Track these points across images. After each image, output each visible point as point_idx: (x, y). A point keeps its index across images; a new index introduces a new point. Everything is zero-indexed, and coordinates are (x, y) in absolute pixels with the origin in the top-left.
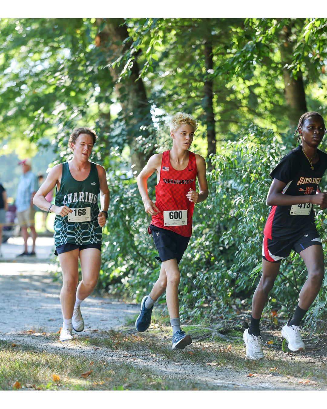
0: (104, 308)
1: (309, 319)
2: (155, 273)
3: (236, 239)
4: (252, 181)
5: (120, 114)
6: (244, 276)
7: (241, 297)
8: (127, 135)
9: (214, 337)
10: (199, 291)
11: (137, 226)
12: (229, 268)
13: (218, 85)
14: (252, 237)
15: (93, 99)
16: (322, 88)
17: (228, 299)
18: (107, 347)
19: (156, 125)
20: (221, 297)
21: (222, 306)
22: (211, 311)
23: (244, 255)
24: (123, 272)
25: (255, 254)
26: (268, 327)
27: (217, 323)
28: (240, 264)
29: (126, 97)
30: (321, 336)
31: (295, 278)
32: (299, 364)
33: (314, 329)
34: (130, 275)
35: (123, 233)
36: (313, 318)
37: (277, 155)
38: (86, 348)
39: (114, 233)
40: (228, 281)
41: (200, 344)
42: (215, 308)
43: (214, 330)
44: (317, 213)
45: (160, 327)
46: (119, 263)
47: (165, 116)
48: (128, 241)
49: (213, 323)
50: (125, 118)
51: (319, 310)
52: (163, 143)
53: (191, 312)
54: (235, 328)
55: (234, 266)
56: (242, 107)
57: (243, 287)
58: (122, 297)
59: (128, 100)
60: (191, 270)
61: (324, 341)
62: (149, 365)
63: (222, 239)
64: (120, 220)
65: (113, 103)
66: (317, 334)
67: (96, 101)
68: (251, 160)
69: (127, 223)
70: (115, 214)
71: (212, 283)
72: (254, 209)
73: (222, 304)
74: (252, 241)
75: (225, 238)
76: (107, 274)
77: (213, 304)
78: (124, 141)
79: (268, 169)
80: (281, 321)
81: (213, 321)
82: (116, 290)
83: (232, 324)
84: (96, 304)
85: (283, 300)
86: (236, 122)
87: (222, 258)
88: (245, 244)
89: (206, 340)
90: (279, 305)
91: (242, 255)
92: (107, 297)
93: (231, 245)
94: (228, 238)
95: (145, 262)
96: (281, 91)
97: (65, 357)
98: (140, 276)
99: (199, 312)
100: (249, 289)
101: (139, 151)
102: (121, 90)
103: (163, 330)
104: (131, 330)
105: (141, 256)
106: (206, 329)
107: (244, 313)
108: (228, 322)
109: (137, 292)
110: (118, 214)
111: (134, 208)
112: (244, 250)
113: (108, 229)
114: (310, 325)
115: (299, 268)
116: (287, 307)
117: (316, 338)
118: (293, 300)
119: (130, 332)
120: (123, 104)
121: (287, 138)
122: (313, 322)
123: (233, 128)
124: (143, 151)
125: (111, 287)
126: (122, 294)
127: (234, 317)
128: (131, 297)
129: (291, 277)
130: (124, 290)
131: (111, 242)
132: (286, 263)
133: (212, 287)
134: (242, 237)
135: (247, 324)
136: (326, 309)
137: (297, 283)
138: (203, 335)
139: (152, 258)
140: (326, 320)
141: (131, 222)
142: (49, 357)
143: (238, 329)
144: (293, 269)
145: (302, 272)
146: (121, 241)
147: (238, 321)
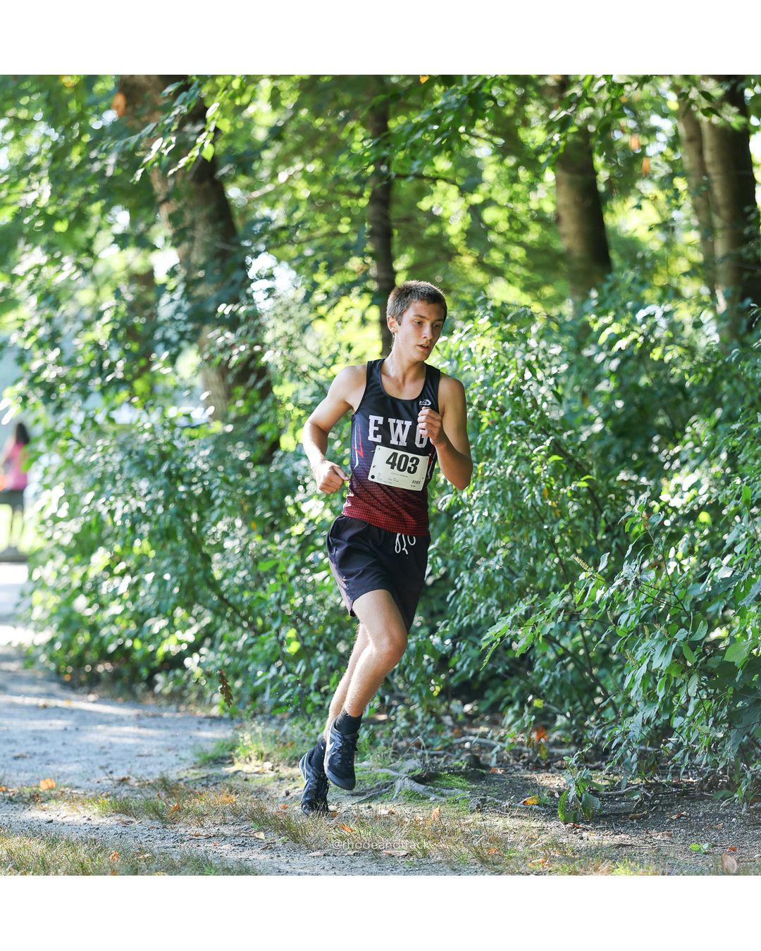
0: (145, 727)
1: (619, 745)
2: (263, 644)
3: (451, 562)
4: (484, 427)
5: (172, 273)
6: (470, 647)
7: (464, 697)
8: (186, 322)
9: (400, 790)
11: (219, 535)
12: (433, 631)
13: (401, 203)
14: (488, 557)
15: (109, 237)
16: (640, 208)
17: (433, 702)
18: (151, 819)
19: (259, 297)
20: (417, 698)
21: (420, 719)
22: (395, 731)
23: (468, 598)
24: (187, 642)
25: (494, 596)
27: (407, 759)
28: (460, 620)
29: (186, 234)
30: (647, 783)
31: (588, 651)
32: (597, 849)
33: (631, 769)
34: (203, 650)
35: (185, 553)
36: (629, 743)
37: (542, 367)
38: (102, 820)
39: (166, 553)
40: (432, 660)
41: (369, 807)
43: (402, 774)
44: (637, 497)
45: (277, 769)
46: (177, 622)
48: (198, 570)
49: (397, 759)
51: (643, 725)
54: (448, 769)
55: (446, 626)
56: (460, 254)
57: (468, 672)
58: (187, 701)
59: (192, 239)
60: (346, 635)
61: (656, 795)
62: (251, 858)
64: (179, 520)
65: (154, 248)
66: (638, 781)
67: (114, 243)
68: (482, 378)
69: (194, 529)
70: (165, 507)
72: (488, 492)
73: (419, 714)
74: (486, 568)
76: (151, 648)
77: (398, 714)
78: (182, 335)
79: (517, 399)
80: (555, 751)
81: (397, 753)
82: (171, 684)
83: (442, 760)
84: (126, 719)
85: (561, 702)
88: (471, 574)
89: (382, 799)
90: (550, 715)
91: (464, 599)
92: (150, 701)
93: (438, 576)
95: (238, 619)
96: (549, 216)
97: (53, 843)
98: (226, 651)
99: (366, 733)
100: (480, 678)
102: (174, 219)
103: (282, 775)
104: (208, 778)
105: (230, 605)
106: (383, 773)
107: (471, 735)
108: (432, 756)
110: (172, 506)
111: (210, 493)
112: (469, 589)
113: (150, 541)
114: (622, 759)
115: (596, 627)
116: (571, 719)
117: (636, 789)
119: (204, 782)
120: (182, 249)
122: (628, 752)
124: (228, 362)
125: (160, 678)
126: (185, 693)
127: (447, 744)
128: (208, 701)
129: (577, 649)
130: (191, 685)
131: (159, 573)
132: (566, 618)
133: (396, 674)
134: (463, 558)
135: (477, 759)
136: (659, 722)
137: (591, 663)
138: (375, 786)
139: (256, 610)
140: (659, 747)
141: (202, 527)
142: (14, 843)
143: (456, 772)
144: (582, 630)
145: (603, 637)
146: (182, 568)
147: (457, 753)
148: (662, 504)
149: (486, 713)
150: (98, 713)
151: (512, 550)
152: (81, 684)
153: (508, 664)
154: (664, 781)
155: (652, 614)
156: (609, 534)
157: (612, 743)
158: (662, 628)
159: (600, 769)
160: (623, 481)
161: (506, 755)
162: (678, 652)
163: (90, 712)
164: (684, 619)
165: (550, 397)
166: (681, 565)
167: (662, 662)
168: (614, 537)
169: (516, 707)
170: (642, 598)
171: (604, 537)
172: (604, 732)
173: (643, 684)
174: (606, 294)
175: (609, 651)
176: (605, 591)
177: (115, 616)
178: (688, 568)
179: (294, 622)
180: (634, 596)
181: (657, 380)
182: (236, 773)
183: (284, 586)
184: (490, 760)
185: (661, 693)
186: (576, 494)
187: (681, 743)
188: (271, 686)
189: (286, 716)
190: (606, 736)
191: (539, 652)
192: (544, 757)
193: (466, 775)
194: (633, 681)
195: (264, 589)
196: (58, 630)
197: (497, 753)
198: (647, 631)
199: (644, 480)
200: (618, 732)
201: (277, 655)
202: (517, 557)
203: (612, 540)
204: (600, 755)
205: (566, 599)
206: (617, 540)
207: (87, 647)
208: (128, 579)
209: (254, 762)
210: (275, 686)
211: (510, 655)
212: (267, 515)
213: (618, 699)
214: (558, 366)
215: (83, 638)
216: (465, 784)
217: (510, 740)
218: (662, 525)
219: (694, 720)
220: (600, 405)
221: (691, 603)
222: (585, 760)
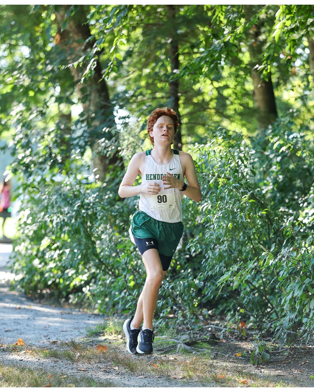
0: (65, 318)
1: (278, 330)
2: (118, 282)
3: (204, 247)
4: (219, 186)
5: (82, 115)
6: (212, 285)
7: (208, 307)
8: (89, 137)
9: (179, 349)
10: (164, 301)
11: (100, 232)
12: (195, 277)
13: (184, 86)
14: (220, 244)
15: (53, 99)
16: (293, 90)
17: (194, 309)
18: (67, 360)
19: (119, 127)
20: (188, 308)
21: (189, 317)
22: (177, 322)
23: (211, 263)
24: (84, 280)
25: (223, 262)
26: (236, 338)
27: (183, 335)
28: (207, 273)
29: (87, 98)
30: (291, 347)
31: (265, 288)
32: (268, 377)
33: (284, 341)
34: (91, 284)
35: (84, 240)
36: (283, 329)
37: (247, 159)
38: (44, 360)
39: (75, 240)
40: (195, 290)
41: (165, 356)
42: (181, 319)
43: (180, 341)
44: (287, 220)
45: (124, 338)
46: (80, 271)
47: (128, 117)
48: (89, 248)
49: (178, 334)
50: (86, 119)
51: (289, 321)
52: (127, 146)
53: (155, 322)
54: (201, 339)
55: (201, 275)
56: (210, 109)
57: (211, 296)
58: (84, 307)
59: (90, 101)
61: (295, 353)
62: (112, 378)
63: (189, 247)
64: (82, 226)
65: (73, 103)
66: (287, 346)
67: (56, 101)
68: (220, 164)
69: (88, 229)
70: (76, 220)
71: (178, 293)
72: (221, 215)
73: (188, 314)
74: (220, 249)
75: (192, 246)
76: (67, 283)
77: (179, 314)
78: (86, 143)
79: (236, 174)
80: (249, 332)
81: (178, 332)
82: (76, 299)
83: (198, 335)
84: (56, 314)
85: (252, 310)
86: (204, 125)
87: (188, 266)
88: (213, 252)
89: (171, 352)
90: (247, 316)
91: (210, 262)
92: (67, 307)
93: (198, 252)
94: (195, 246)
95: (107, 271)
96: (251, 93)
97: (23, 370)
98: (102, 285)
99: (164, 323)
100: (216, 299)
101: (102, 154)
102: (83, 90)
104: (92, 342)
105: (104, 264)
106: (171, 341)
107: (211, 324)
108: (194, 334)
109: (99, 302)
110: (79, 219)
111: (96, 214)
112: (212, 258)
113: (68, 235)
114: (280, 337)
115: (269, 277)
116: (256, 318)
117: (286, 350)
118: (263, 310)
119: (91, 344)
120: (85, 104)
121: (256, 142)
122: (283, 334)
123: (200, 131)
124: (106, 154)
125: (71, 296)
126: (83, 303)
127: (200, 328)
128: (93, 307)
129: (261, 286)
130: (85, 300)
131: (72, 249)
132: (255, 272)
133: (178, 296)
134: (209, 245)
135: (214, 335)
136: (296, 320)
137: (266, 293)
138: (168, 347)
139: (115, 266)
140: (296, 332)
141: (92, 228)
142: (5, 369)
143: (205, 341)
144: (262, 278)
145: (272, 281)
146: (82, 248)
147: (205, 333)
148: (299, 222)
149: (218, 315)
150: (43, 312)
151: (232, 241)
152: (36, 299)
153: (228, 292)
154: (298, 347)
155: (294, 271)
156: (275, 235)
157: (275, 329)
158: (299, 278)
159: (269, 341)
160: (281, 211)
161: (227, 333)
162: (305, 289)
163: (39, 311)
164: (308, 274)
165: (250, 173)
166: (307, 250)
167: (298, 293)
168: (277, 237)
169: (232, 312)
170: (290, 264)
171: (273, 236)
172: (271, 324)
173: (290, 303)
174: (276, 127)
175: (275, 288)
176: (273, 261)
177: (52, 268)
178: (311, 251)
179: (133, 272)
180: (287, 263)
181: (297, 166)
182: (105, 340)
183: (128, 256)
184: (220, 336)
185: (298, 308)
186: (261, 217)
187: (307, 330)
188: (122, 301)
189: (128, 314)
190: (273, 326)
191: (243, 288)
192: (245, 335)
193: (209, 342)
194: (285, 301)
195: (119, 257)
196: (26, 274)
197: (223, 333)
198: (292, 279)
199: (291, 211)
200: (278, 324)
201: (125, 287)
202: (234, 245)
203: (276, 238)
204: (270, 334)
205: (256, 264)
206: (279, 238)
207: (39, 281)
208: (58, 252)
209: (113, 335)
210: (124, 301)
211: (230, 289)
212: (121, 224)
213: (278, 310)
214: (254, 159)
215: (37, 278)
216: (209, 346)
217: (229, 327)
218: (299, 231)
219: (312, 320)
220: (272, 177)
221: (312, 267)
222: (263, 337)
